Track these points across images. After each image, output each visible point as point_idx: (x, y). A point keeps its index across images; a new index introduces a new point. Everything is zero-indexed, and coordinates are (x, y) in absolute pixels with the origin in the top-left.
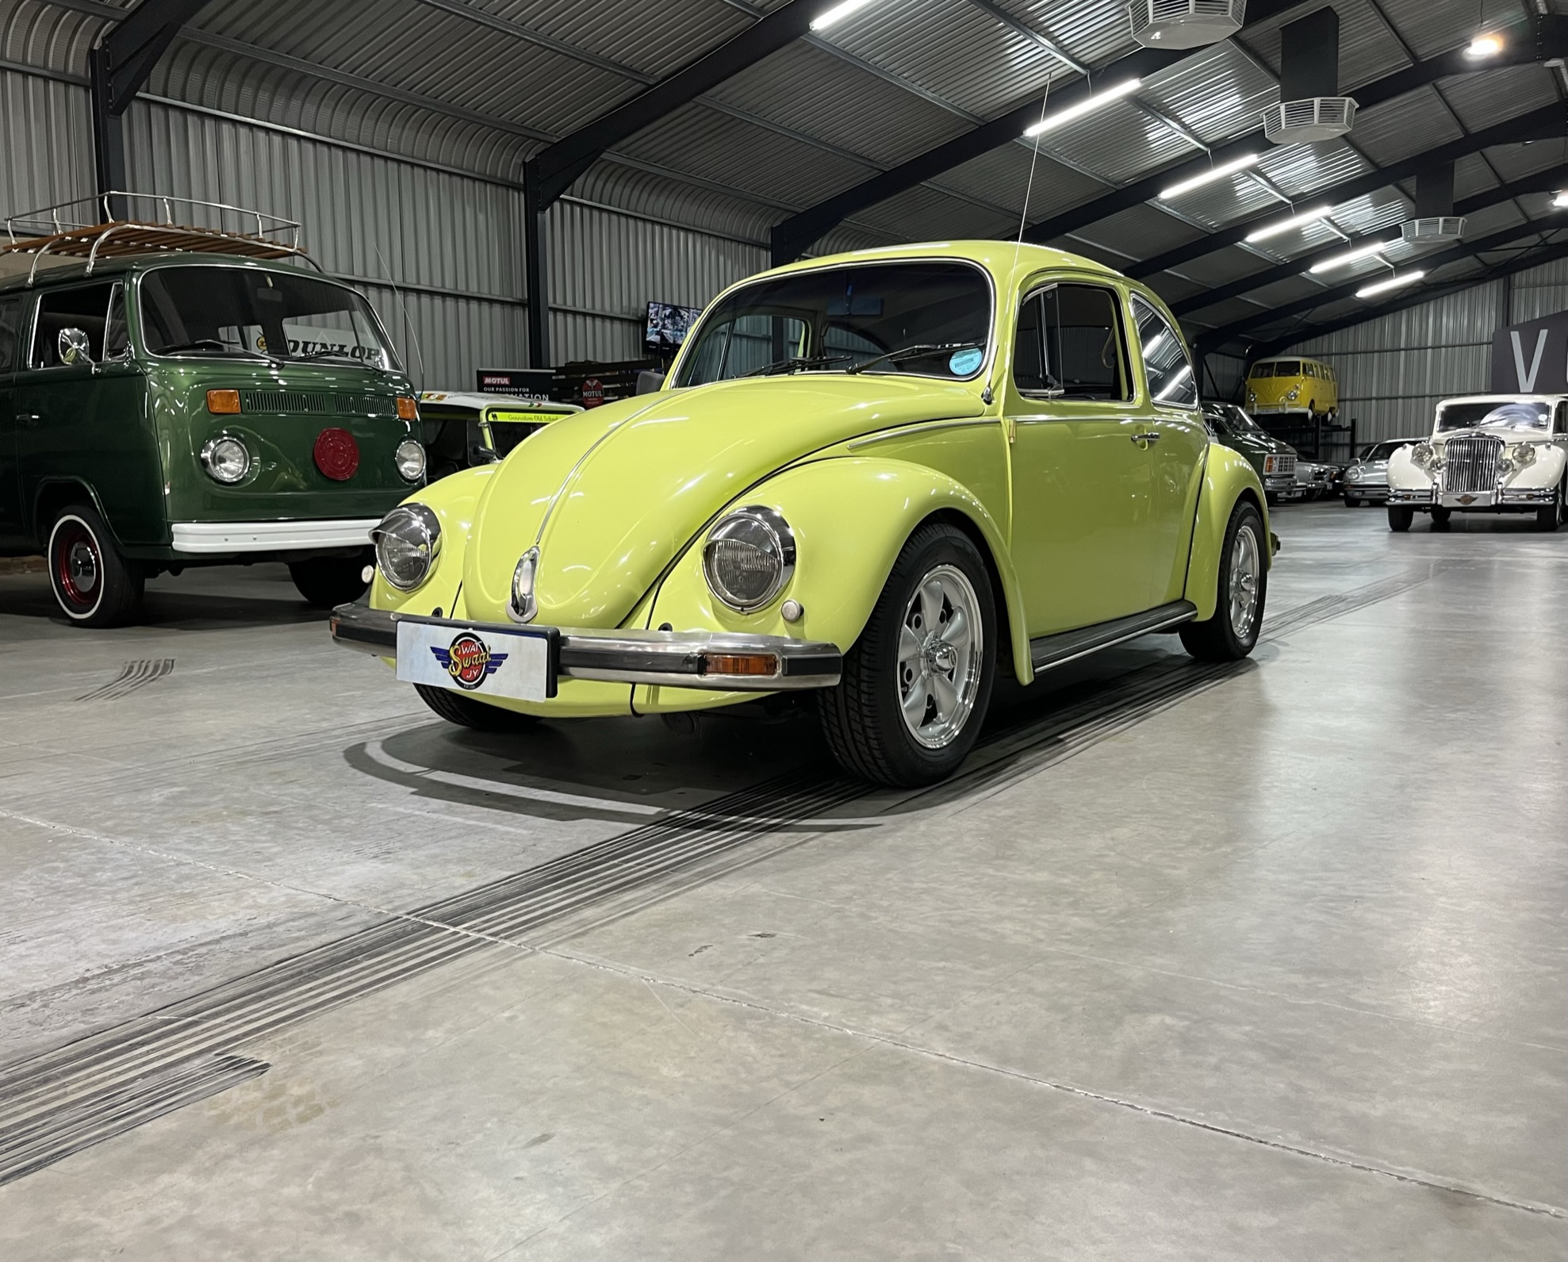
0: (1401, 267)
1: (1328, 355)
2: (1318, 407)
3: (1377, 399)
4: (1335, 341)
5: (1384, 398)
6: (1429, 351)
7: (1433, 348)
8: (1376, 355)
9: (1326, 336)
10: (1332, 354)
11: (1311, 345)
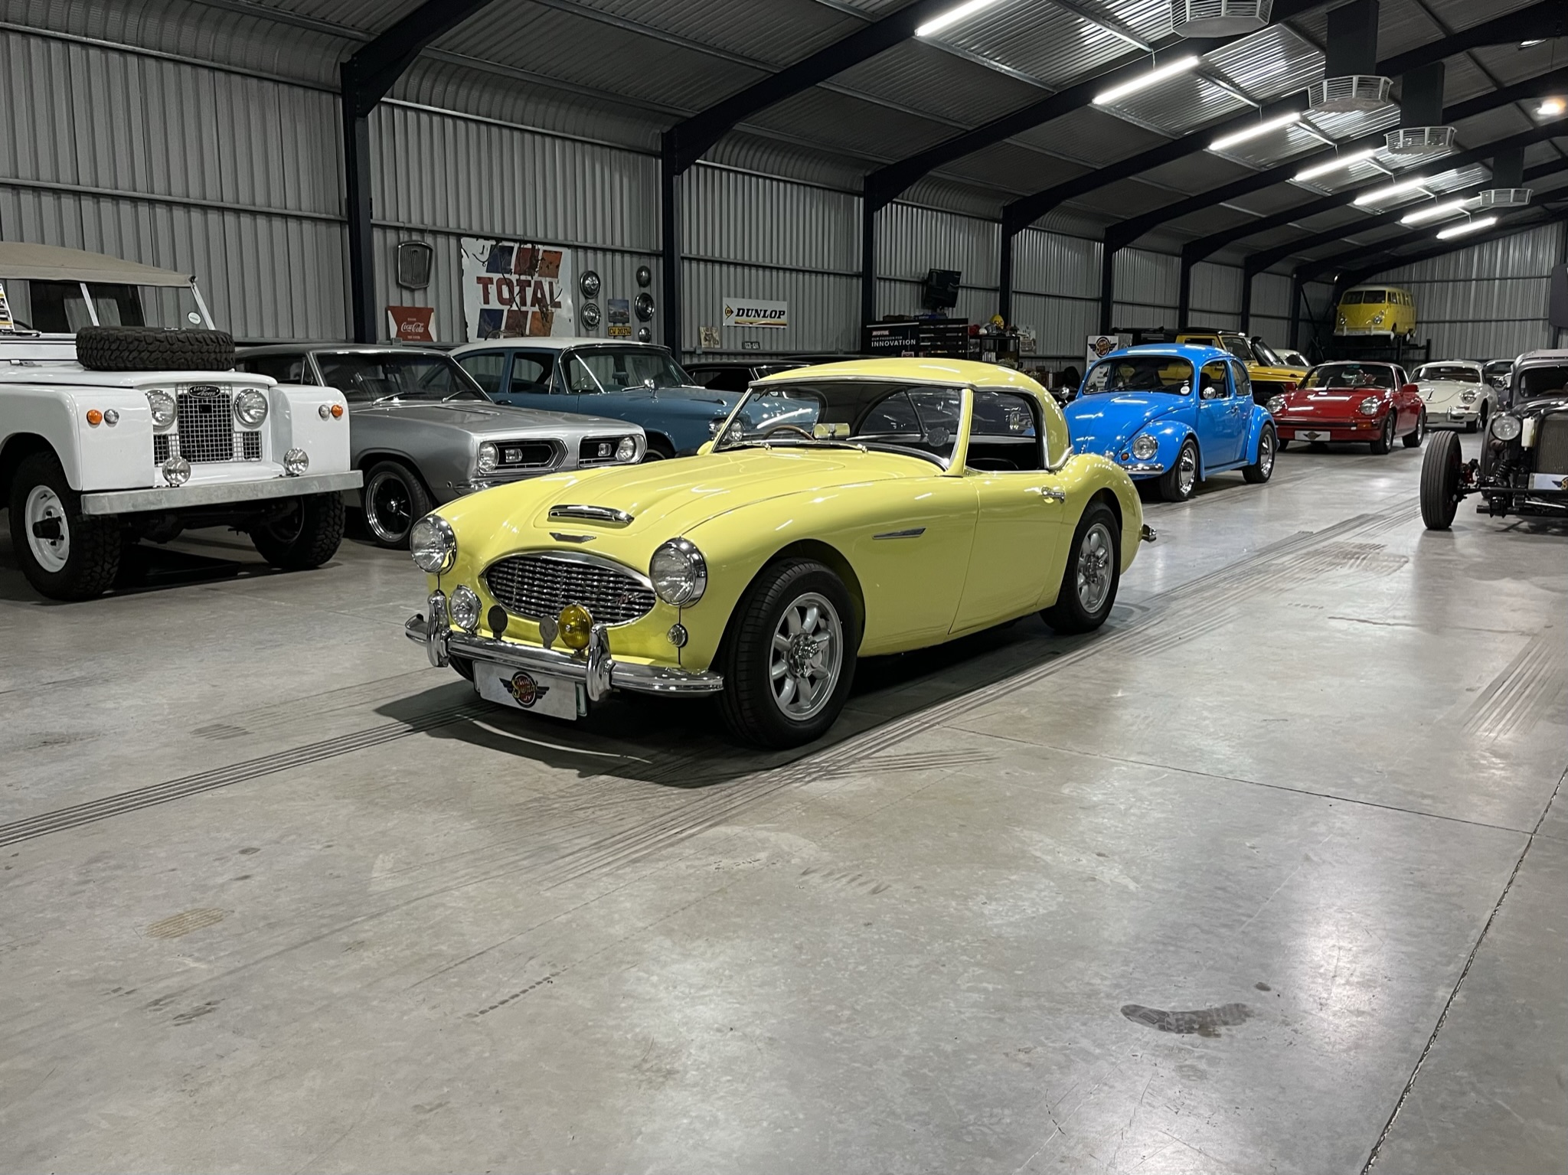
0: (1476, 214)
1: (1408, 283)
2: (1399, 329)
3: (1450, 322)
4: (1414, 270)
5: (1455, 322)
6: (1497, 282)
7: (1499, 279)
8: (1451, 284)
9: (1407, 267)
10: (1412, 282)
11: (1393, 274)
